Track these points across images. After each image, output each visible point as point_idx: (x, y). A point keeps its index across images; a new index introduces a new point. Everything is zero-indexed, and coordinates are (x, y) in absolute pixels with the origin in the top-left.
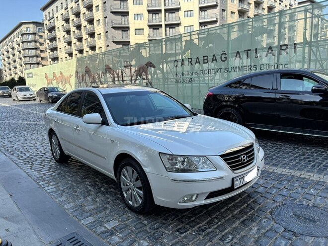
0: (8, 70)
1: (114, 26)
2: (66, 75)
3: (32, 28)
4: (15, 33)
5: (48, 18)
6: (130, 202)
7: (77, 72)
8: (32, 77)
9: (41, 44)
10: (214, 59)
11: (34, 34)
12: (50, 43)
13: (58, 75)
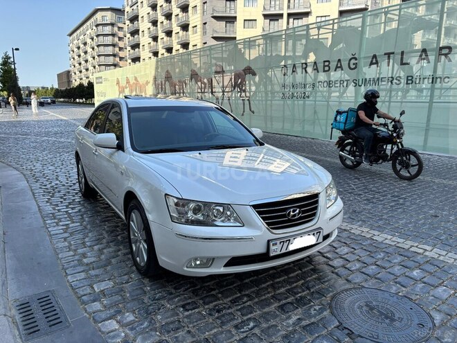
0: (77, 73)
1: (215, 15)
2: (142, 81)
3: (109, 17)
4: (88, 23)
5: (130, 3)
6: (138, 259)
7: (155, 79)
8: (101, 83)
9: (120, 39)
10: (339, 65)
11: (112, 25)
12: (131, 38)
13: (132, 81)
